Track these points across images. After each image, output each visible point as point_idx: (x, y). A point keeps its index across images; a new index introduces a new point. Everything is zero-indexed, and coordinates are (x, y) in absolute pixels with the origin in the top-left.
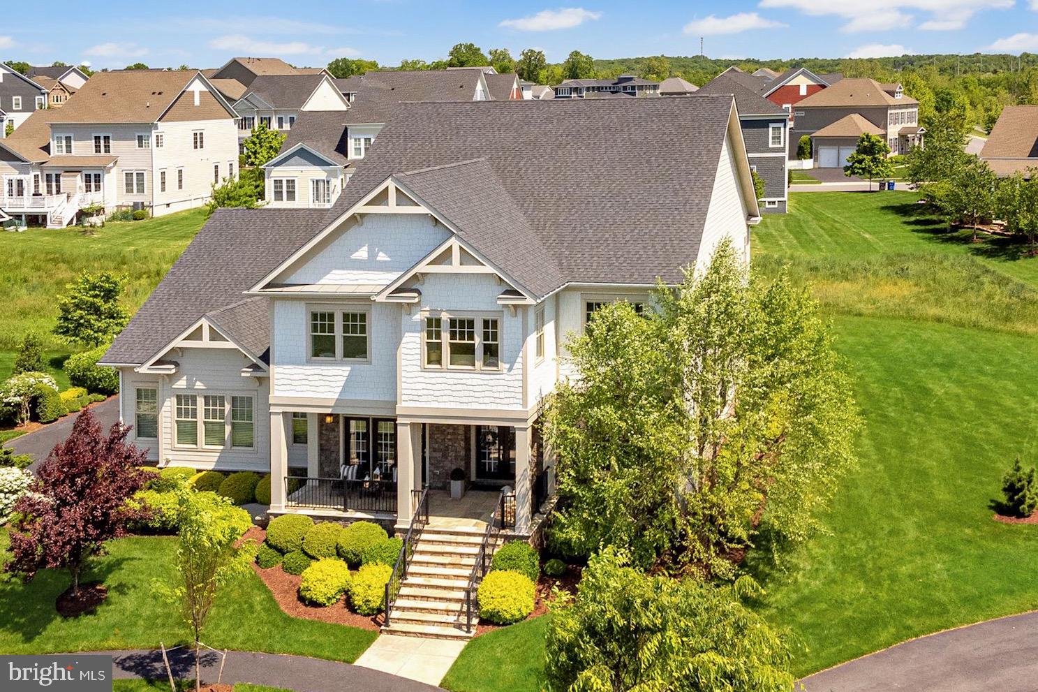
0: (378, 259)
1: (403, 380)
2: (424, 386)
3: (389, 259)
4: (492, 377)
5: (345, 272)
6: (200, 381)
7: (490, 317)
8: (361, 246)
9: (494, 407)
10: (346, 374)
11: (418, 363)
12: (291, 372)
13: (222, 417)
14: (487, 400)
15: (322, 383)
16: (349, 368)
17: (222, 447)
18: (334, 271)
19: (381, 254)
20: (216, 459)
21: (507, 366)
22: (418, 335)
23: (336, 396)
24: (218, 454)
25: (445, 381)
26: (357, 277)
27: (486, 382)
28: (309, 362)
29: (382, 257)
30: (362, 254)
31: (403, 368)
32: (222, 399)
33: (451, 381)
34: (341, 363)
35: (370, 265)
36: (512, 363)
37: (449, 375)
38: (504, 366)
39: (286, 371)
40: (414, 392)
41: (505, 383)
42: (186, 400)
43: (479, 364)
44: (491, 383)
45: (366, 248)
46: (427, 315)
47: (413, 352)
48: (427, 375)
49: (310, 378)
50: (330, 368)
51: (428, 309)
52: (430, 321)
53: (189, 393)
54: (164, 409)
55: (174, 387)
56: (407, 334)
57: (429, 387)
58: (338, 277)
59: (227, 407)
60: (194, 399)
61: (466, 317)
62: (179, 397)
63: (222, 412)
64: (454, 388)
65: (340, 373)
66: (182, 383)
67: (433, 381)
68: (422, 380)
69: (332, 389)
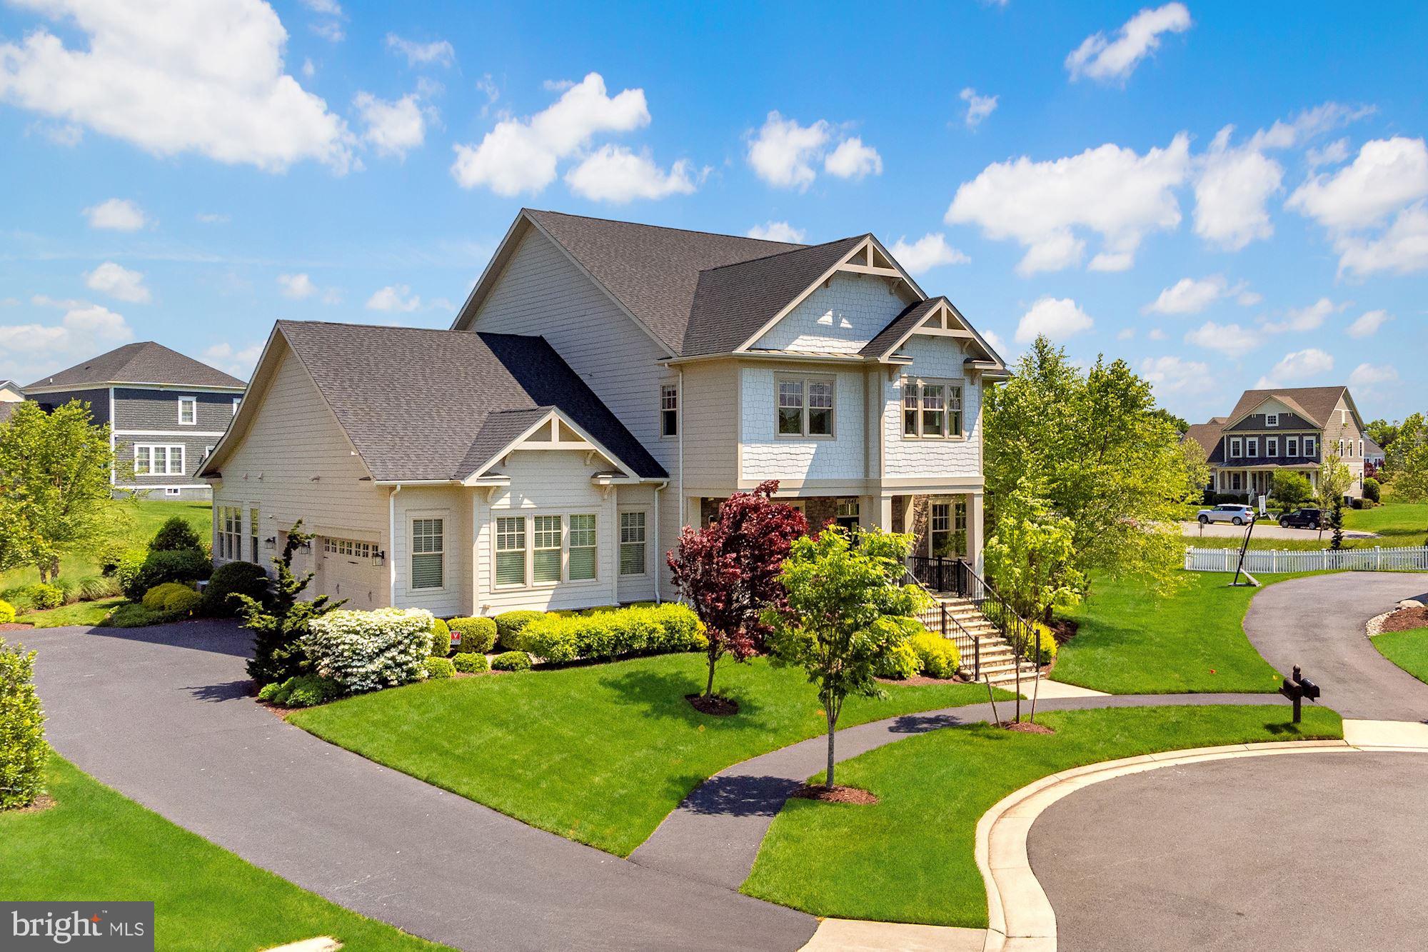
0: (842, 325)
1: (887, 450)
2: (904, 456)
3: (850, 326)
4: (956, 445)
5: (813, 338)
6: (529, 498)
7: (956, 384)
8: (827, 311)
9: (958, 475)
10: (813, 451)
11: (898, 432)
12: (760, 451)
13: (558, 542)
14: (953, 468)
15: (791, 463)
16: (815, 446)
17: (555, 583)
18: (801, 337)
19: (844, 320)
20: (548, 599)
21: (968, 434)
22: (899, 403)
23: (804, 477)
24: (551, 592)
25: (920, 450)
26: (824, 344)
27: (952, 450)
28: (778, 440)
29: (845, 324)
30: (827, 319)
31: (886, 438)
32: (558, 519)
33: (924, 451)
34: (810, 440)
35: (834, 332)
36: (971, 430)
37: (923, 444)
38: (965, 434)
39: (755, 451)
40: (896, 463)
41: (966, 451)
42: (511, 525)
43: (947, 432)
44: (956, 451)
45: (830, 313)
46: (906, 381)
47: (894, 420)
48: (905, 444)
49: (779, 457)
50: (798, 446)
51: (905, 375)
52: (908, 386)
53: (515, 514)
54: (480, 538)
55: (493, 507)
56: (888, 402)
57: (908, 457)
58: (804, 343)
59: (565, 530)
60: (521, 521)
61: (937, 383)
62: (501, 521)
63: (558, 536)
64: (927, 457)
65: (808, 450)
66: (504, 502)
67: (911, 451)
68: (901, 450)
69: (800, 469)
